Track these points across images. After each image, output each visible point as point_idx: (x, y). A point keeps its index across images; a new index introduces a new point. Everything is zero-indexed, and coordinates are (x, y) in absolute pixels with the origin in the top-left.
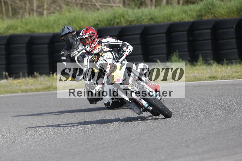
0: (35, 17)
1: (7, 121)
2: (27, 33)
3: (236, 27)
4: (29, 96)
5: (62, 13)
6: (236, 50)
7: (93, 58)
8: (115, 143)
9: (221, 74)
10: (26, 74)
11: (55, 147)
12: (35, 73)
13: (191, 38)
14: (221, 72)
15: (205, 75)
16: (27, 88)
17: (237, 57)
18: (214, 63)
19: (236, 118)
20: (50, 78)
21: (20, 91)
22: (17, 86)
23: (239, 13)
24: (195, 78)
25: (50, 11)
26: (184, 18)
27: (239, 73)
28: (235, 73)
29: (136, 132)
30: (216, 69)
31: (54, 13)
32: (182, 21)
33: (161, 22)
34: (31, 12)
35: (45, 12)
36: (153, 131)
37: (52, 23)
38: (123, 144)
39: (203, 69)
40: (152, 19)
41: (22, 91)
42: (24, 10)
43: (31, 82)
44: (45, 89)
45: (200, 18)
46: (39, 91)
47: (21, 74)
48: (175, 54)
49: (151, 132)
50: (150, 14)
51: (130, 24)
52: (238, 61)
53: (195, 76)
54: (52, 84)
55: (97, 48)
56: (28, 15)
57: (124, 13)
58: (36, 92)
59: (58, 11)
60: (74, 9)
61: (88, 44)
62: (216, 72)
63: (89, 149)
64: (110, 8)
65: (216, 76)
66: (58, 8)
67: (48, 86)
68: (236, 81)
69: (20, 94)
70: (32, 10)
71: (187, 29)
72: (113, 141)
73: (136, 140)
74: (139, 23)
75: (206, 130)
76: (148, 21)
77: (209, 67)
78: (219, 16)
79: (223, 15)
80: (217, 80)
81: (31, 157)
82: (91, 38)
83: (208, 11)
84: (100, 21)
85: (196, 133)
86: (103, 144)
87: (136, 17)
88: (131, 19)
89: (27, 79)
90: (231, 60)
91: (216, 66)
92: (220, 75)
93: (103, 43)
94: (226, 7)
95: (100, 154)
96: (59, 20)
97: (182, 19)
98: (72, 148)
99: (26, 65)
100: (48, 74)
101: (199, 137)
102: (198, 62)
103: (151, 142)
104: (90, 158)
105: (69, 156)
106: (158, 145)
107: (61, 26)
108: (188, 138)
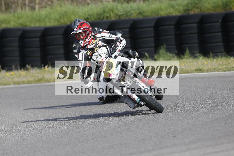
0: (27, 11)
2: (20, 27)
3: (222, 21)
4: (22, 87)
5: (54, 7)
6: (221, 44)
7: (87, 53)
8: (104, 133)
9: (207, 66)
10: (19, 67)
11: (47, 138)
12: (27, 66)
13: (178, 32)
14: (207, 64)
15: (192, 68)
16: (19, 80)
17: (222, 50)
18: (200, 56)
19: (221, 110)
20: (41, 70)
21: (12, 83)
22: (9, 78)
23: (225, 7)
24: (182, 71)
25: (41, 6)
26: (171, 13)
27: (225, 66)
28: (221, 66)
29: (125, 123)
30: (202, 62)
31: (45, 7)
32: (170, 15)
33: (149, 16)
34: (24, 7)
35: (37, 6)
36: (141, 122)
37: (44, 17)
38: (112, 134)
39: (190, 62)
40: (140, 13)
41: (15, 83)
42: (16, 5)
43: (23, 74)
44: (37, 81)
45: (187, 12)
46: (31, 83)
47: (13, 66)
48: (162, 47)
49: (139, 123)
50: (139, 9)
51: (119, 18)
52: (223, 54)
53: (182, 69)
54: (43, 77)
55: (92, 43)
56: (20, 9)
57: (113, 8)
58: (28, 84)
59: (50, 5)
60: (65, 4)
61: (82, 39)
62: (202, 65)
63: (79, 139)
64: (100, 3)
65: (202, 69)
66: (50, 3)
67: (40, 78)
68: (222, 73)
69: (12, 86)
70: (25, 4)
71: (174, 23)
72: (103, 132)
73: (125, 130)
74: (128, 17)
75: (192, 121)
76: (137, 16)
77: (195, 60)
78: (205, 11)
79: (209, 9)
80: (203, 72)
81: (23, 147)
82: (85, 33)
83: (194, 6)
84: (90, 15)
85: (183, 124)
86: (93, 134)
87: (125, 11)
88: (120, 13)
89: (20, 71)
90: (217, 53)
91: (203, 59)
92: (206, 68)
94: (213, 2)
95: (90, 144)
96: (50, 14)
97: (170, 13)
98: (63, 138)
99: (18, 58)
100: (40, 67)
101: (186, 128)
102: (185, 55)
103: (139, 133)
104: (80, 148)
105: (60, 147)
106: (146, 136)
107: (52, 21)
108: (175, 129)
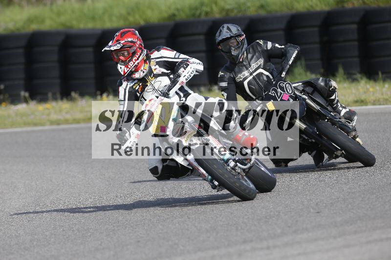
0: (73, 3)
1: (28, 172)
2: (61, 28)
4: (63, 130)
7: (134, 87)
9: (373, 95)
10: (58, 96)
12: (73, 94)
13: (325, 39)
14: (373, 92)
15: (348, 98)
16: (59, 117)
18: (362, 79)
21: (48, 123)
22: (43, 114)
26: (314, 6)
30: (365, 88)
32: (312, 10)
33: (277, 12)
37: (101, 12)
39: (345, 88)
40: (262, 7)
41: (52, 123)
43: (66, 108)
45: (340, 5)
46: (78, 123)
47: (50, 94)
51: (227, 14)
55: (142, 68)
58: (74, 124)
61: (122, 61)
62: (365, 93)
63: (159, 217)
65: (365, 99)
69: (47, 127)
74: (242, 13)
75: (348, 186)
76: (256, 11)
77: (354, 85)
78: (371, 3)
81: (65, 229)
82: (127, 51)
84: (178, 10)
87: (236, 3)
88: (228, 7)
89: (60, 102)
90: (390, 73)
91: (366, 82)
92: (372, 98)
93: (153, 59)
95: (177, 225)
96: (111, 8)
97: (312, 6)
99: (58, 81)
100: (93, 95)
101: (338, 199)
102: (336, 77)
103: (259, 206)
104: (161, 231)
105: (127, 228)
106: (271, 211)
107: (114, 19)
108: (319, 200)
